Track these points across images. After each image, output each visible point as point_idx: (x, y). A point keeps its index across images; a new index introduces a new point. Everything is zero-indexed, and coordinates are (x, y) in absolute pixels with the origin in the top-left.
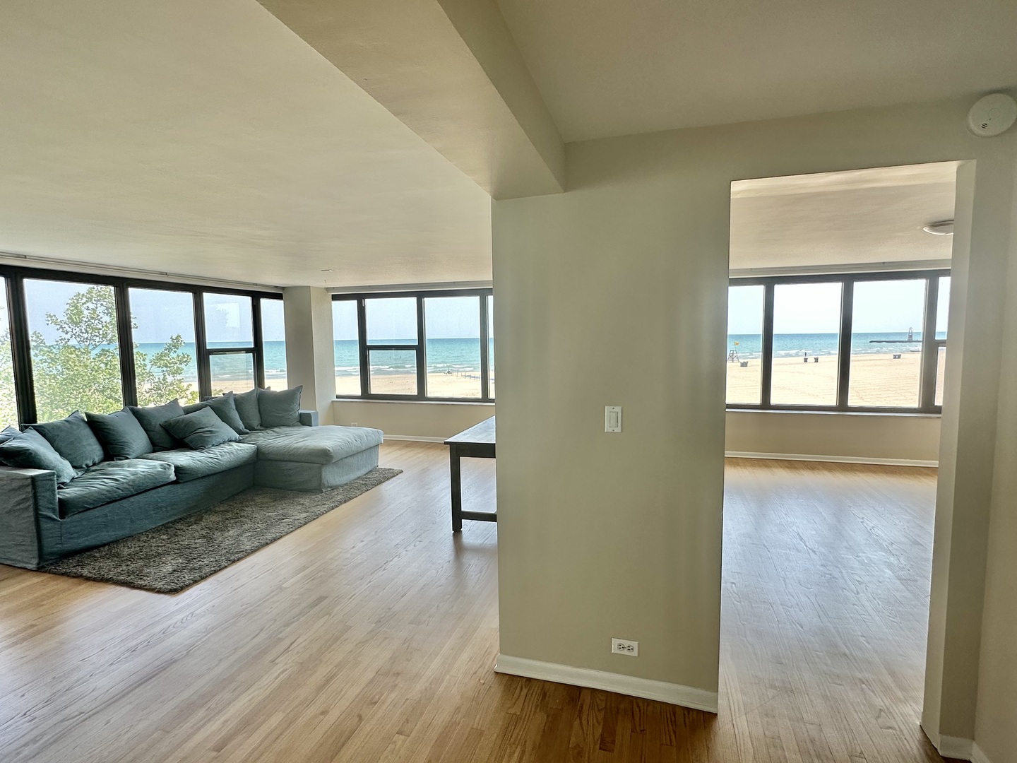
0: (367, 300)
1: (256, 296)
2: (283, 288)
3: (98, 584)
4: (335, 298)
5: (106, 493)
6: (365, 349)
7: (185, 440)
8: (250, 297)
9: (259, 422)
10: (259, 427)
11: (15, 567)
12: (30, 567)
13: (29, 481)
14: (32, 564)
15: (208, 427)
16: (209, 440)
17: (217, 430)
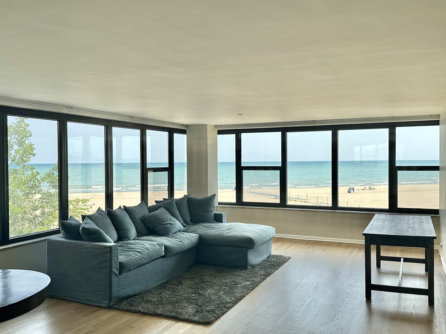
0: (242, 134)
1: (171, 132)
2: (187, 126)
3: (153, 317)
4: (220, 132)
5: (138, 260)
6: (240, 169)
7: (155, 229)
8: (167, 132)
9: (190, 219)
10: (190, 223)
11: (91, 305)
12: (103, 305)
13: (109, 249)
14: (104, 304)
15: (168, 221)
16: (171, 229)
17: (174, 223)
